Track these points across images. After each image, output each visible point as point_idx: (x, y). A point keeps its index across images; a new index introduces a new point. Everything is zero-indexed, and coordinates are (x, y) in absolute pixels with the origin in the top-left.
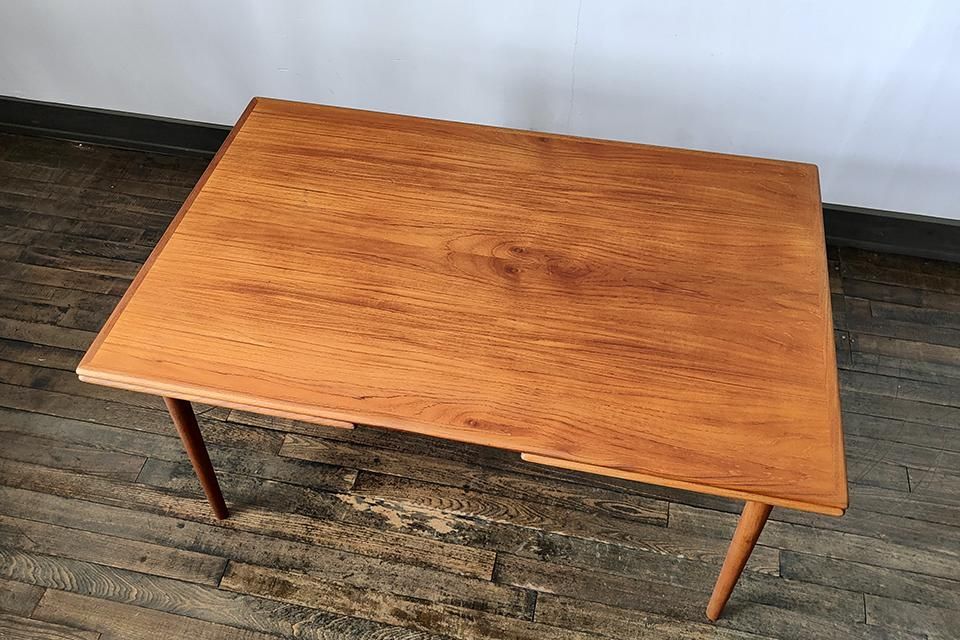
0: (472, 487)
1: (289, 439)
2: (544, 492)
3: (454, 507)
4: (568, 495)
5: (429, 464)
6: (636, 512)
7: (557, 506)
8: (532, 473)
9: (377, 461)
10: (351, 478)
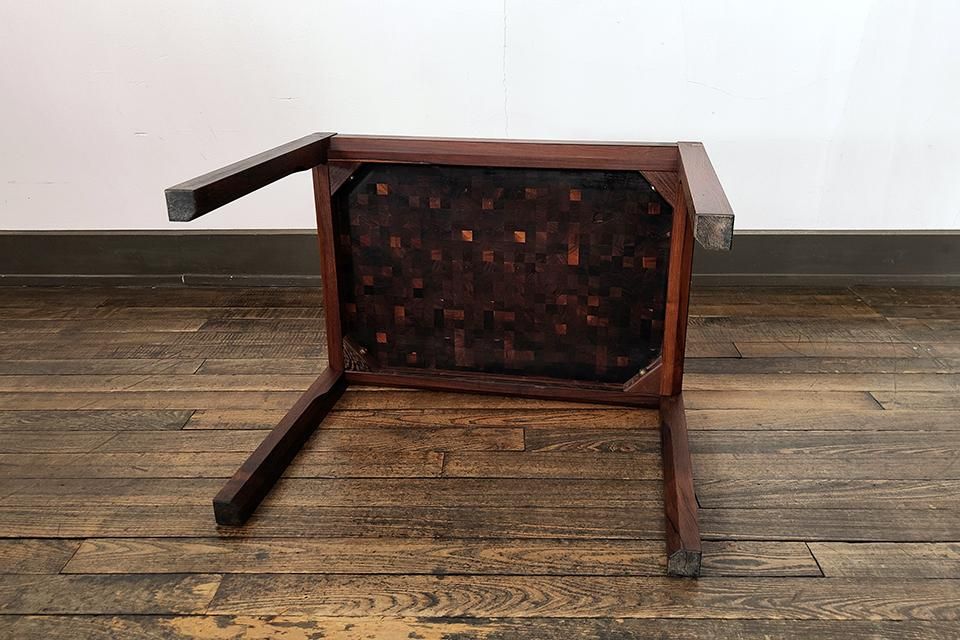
0: (449, 570)
1: (88, 547)
2: (584, 559)
3: (420, 605)
4: (628, 557)
5: (362, 549)
6: (758, 564)
7: (616, 575)
8: (554, 536)
9: (259, 556)
10: (209, 589)
